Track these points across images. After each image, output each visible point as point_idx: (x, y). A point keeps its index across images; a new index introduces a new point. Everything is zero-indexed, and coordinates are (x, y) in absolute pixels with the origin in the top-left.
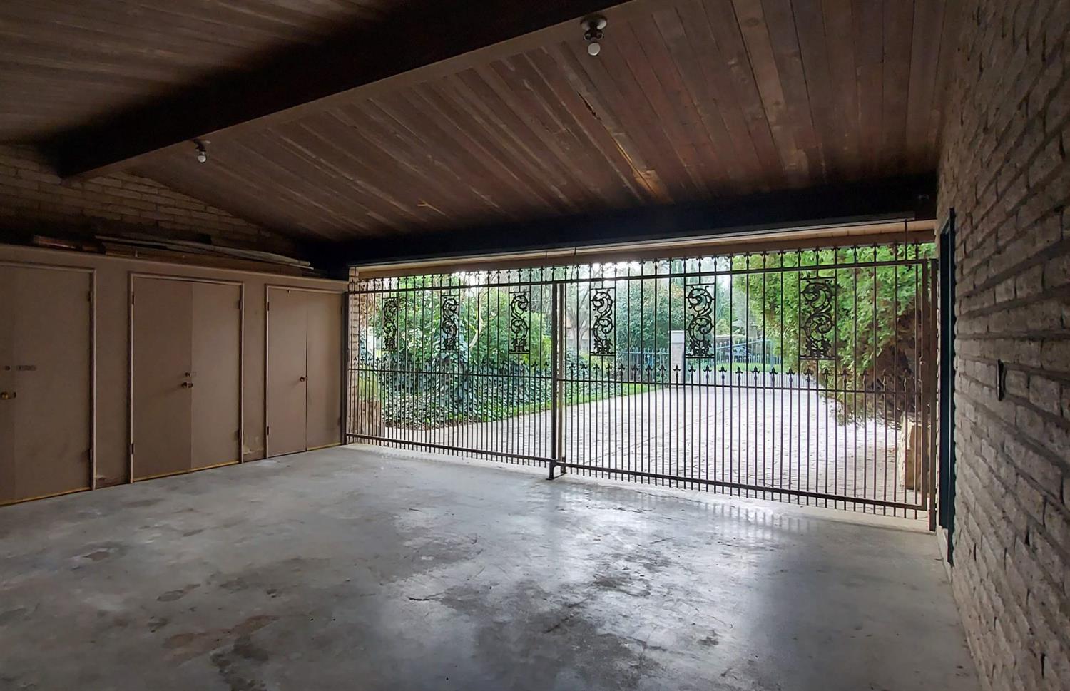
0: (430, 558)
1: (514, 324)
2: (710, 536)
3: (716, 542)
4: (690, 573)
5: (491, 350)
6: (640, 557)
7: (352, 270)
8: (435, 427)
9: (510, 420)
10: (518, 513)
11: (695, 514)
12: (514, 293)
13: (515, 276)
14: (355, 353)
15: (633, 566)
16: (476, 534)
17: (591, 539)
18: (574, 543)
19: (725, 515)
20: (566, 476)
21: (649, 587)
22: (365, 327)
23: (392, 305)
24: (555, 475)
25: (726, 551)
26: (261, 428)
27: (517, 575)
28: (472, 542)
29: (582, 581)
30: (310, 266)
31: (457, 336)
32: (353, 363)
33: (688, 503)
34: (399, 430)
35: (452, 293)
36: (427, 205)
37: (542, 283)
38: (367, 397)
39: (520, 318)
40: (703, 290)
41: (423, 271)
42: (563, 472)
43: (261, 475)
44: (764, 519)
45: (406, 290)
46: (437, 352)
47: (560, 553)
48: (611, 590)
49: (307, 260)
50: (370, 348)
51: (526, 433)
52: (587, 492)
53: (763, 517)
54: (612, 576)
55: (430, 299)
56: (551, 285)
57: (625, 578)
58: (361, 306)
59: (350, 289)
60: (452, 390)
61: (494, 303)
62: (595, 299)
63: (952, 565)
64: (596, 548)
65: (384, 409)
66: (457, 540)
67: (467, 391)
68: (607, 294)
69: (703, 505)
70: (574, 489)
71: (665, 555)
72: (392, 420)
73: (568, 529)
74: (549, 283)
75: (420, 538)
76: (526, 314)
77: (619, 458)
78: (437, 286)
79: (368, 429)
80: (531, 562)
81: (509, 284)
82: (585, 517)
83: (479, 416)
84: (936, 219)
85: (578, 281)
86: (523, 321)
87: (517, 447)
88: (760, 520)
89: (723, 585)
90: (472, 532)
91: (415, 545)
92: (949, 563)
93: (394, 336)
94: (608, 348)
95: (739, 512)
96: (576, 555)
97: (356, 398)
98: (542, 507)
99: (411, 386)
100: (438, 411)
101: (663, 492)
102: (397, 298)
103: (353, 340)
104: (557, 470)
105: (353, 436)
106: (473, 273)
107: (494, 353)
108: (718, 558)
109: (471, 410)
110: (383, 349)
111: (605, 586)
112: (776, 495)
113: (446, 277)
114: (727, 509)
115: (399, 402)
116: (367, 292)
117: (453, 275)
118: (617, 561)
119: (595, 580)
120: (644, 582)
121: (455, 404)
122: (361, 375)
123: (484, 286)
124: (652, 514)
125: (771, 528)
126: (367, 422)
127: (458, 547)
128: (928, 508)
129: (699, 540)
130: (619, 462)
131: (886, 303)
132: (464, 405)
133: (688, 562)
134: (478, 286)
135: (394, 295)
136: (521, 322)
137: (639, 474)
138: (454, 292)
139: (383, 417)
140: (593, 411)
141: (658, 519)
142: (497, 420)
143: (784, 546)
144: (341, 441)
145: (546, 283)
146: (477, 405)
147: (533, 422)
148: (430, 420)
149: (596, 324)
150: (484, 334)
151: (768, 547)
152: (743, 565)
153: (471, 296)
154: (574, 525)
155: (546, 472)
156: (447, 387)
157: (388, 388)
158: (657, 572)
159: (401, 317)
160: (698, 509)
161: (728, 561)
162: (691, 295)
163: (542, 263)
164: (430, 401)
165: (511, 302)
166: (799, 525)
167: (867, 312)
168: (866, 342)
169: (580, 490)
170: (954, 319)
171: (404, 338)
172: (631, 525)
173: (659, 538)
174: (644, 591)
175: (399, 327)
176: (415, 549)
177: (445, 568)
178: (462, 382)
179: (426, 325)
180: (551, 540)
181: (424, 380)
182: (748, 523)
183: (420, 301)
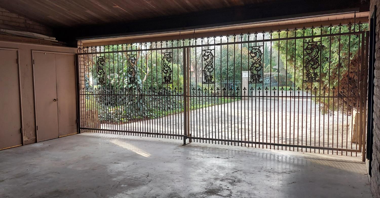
0: (126, 186)
1: (164, 69)
2: (260, 168)
3: (263, 171)
4: (250, 185)
5: (154, 83)
6: (227, 179)
7: (79, 42)
8: (126, 123)
9: (164, 118)
10: (168, 162)
11: (254, 158)
12: (164, 53)
13: (164, 44)
14: (83, 86)
15: (224, 183)
16: (148, 173)
17: (204, 172)
18: (195, 174)
19: (268, 158)
20: (192, 143)
21: (231, 192)
22: (88, 73)
23: (102, 61)
24: (186, 143)
25: (267, 175)
26: (34, 127)
27: (169, 190)
28: (146, 176)
29: (200, 191)
30: (56, 40)
31: (136, 76)
32: (82, 91)
33: (251, 153)
34: (108, 125)
35: (133, 54)
36: (118, 7)
37: (178, 48)
38: (90, 109)
39: (168, 66)
40: (257, 49)
41: (117, 43)
42: (190, 141)
43: (35, 151)
44: (286, 159)
45: (109, 52)
46: (126, 84)
47: (189, 179)
48: (213, 195)
49: (53, 37)
50: (91, 83)
51: (172, 123)
52: (202, 150)
53: (285, 158)
54: (214, 188)
55: (122, 58)
56: (183, 49)
57: (220, 189)
58: (85, 61)
59: (79, 52)
60: (134, 104)
61: (154, 58)
62: (205, 55)
63: (371, 176)
64: (206, 176)
65: (100, 115)
66: (139, 176)
67: (142, 104)
68: (211, 53)
69: (257, 154)
70: (196, 149)
71: (239, 178)
72: (104, 120)
73: (193, 168)
74: (182, 47)
75: (121, 176)
76: (170, 64)
77: (217, 134)
78: (125, 50)
79: (91, 124)
80: (175, 184)
81: (162, 49)
82: (201, 162)
83: (149, 116)
84: (369, 11)
85: (196, 46)
86: (169, 67)
87: (167, 130)
88: (284, 160)
89: (266, 190)
90: (146, 172)
91: (118, 180)
92: (369, 175)
93: (103, 76)
94: (211, 80)
95: (274, 157)
96: (197, 180)
97: (85, 109)
98: (180, 158)
99: (113, 102)
100: (128, 115)
101: (238, 149)
102: (104, 56)
103: (82, 79)
104: (187, 141)
105: (84, 129)
106: (143, 44)
107: (155, 85)
108: (264, 178)
109: (144, 113)
110: (98, 84)
111: (211, 193)
112: (292, 148)
113: (129, 46)
114: (268, 156)
115: (107, 111)
116: (88, 53)
117: (133, 45)
118: (216, 181)
119: (206, 190)
120: (229, 190)
121: (136, 110)
122: (86, 97)
123: (149, 50)
124: (233, 159)
125: (290, 164)
126: (91, 121)
127: (140, 179)
128: (362, 151)
129: (255, 170)
130: (217, 136)
131: (345, 54)
132: (141, 111)
133: (250, 180)
134: (146, 50)
135: (102, 55)
136: (168, 68)
137: (227, 141)
138: (134, 53)
139: (99, 118)
140: (204, 112)
141: (236, 162)
142: (157, 118)
143: (295, 171)
144: (78, 132)
145: (180, 47)
146: (147, 111)
147: (175, 118)
148: (124, 119)
149: (205, 68)
150: (150, 75)
151: (287, 172)
152: (275, 181)
153: (143, 55)
154: (195, 166)
155: (182, 142)
156: (131, 102)
157: (101, 104)
158: (235, 185)
159: (107, 67)
160: (255, 156)
161: (269, 179)
162: (252, 52)
163: (178, 38)
164: (124, 110)
165: (163, 57)
166: (302, 161)
167: (336, 58)
168: (336, 73)
169: (198, 150)
170: (375, 60)
171: (109, 78)
172: (224, 165)
173: (236, 170)
174: (229, 194)
175: (106, 72)
176: (118, 182)
177: (133, 190)
178: (139, 99)
179: (120, 71)
180: (184, 173)
181: (120, 99)
182: (278, 161)
183: (117, 58)
